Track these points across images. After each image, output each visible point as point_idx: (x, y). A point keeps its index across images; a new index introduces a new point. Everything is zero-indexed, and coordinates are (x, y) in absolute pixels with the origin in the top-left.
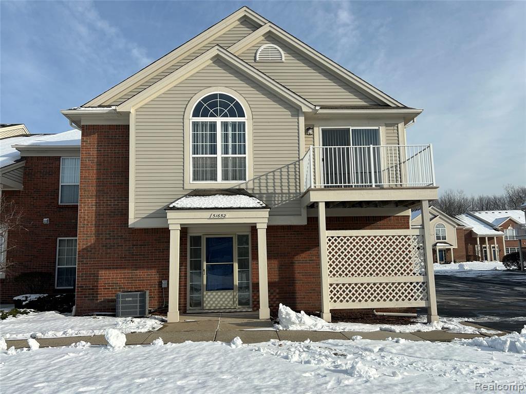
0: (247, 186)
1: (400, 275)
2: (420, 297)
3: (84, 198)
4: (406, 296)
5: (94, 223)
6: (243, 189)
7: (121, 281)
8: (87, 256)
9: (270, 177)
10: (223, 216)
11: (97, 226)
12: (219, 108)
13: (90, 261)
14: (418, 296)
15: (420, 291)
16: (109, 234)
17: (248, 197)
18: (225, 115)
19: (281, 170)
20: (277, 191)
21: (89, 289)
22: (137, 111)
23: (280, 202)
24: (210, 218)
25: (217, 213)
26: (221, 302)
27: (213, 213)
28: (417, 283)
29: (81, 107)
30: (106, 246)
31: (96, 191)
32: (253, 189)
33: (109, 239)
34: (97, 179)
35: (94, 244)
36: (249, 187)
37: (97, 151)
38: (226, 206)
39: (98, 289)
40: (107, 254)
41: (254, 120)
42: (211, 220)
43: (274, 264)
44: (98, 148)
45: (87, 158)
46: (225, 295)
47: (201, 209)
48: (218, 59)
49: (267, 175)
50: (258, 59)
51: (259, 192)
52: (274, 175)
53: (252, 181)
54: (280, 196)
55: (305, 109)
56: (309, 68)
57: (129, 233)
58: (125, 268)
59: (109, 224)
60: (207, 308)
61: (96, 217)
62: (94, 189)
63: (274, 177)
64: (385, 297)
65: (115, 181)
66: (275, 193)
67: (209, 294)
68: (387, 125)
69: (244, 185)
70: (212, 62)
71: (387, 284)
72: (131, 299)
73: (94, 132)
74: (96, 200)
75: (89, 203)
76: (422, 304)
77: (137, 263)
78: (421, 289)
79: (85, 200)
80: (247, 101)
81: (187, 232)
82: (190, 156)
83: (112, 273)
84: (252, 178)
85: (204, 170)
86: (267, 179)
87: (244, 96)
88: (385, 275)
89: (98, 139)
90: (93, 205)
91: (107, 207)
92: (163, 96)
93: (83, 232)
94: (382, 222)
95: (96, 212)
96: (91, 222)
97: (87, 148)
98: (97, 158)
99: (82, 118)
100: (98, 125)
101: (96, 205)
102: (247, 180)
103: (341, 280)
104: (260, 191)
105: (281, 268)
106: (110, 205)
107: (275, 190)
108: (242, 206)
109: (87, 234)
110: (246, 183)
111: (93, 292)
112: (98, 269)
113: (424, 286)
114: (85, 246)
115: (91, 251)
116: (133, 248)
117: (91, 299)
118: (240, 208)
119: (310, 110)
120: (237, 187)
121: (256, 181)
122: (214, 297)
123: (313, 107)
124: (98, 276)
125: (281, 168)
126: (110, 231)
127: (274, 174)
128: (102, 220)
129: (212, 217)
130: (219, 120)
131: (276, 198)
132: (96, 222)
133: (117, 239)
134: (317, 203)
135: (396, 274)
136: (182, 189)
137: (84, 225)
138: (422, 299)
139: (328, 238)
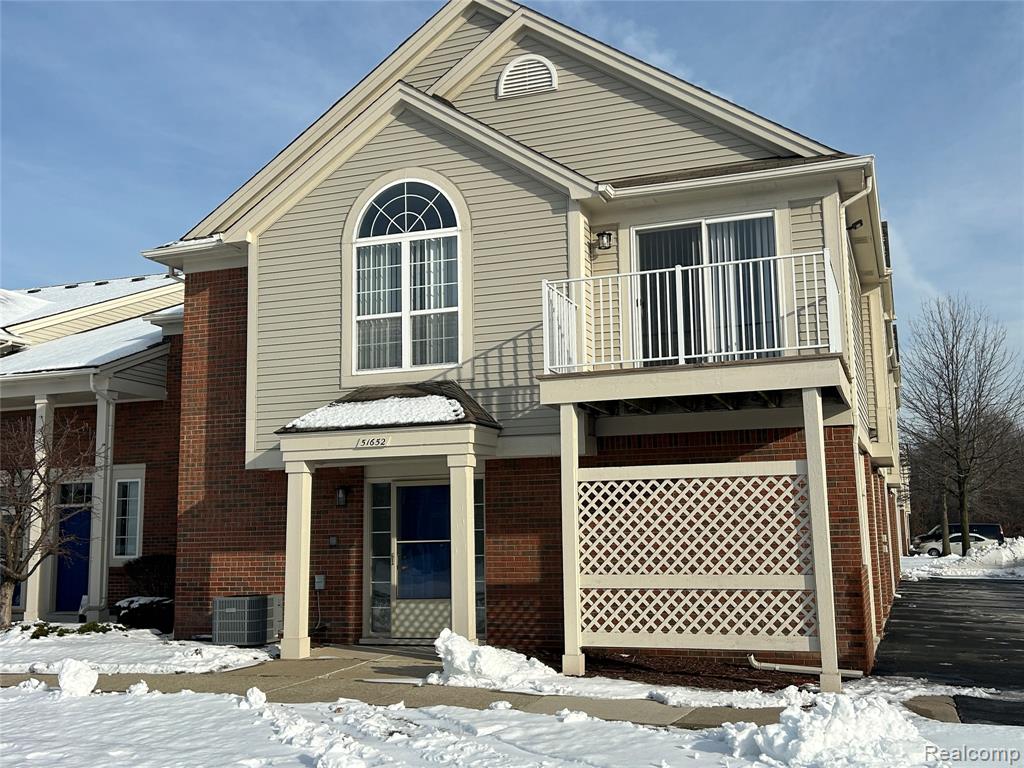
0: (459, 374)
1: (749, 572)
2: (798, 628)
3: (188, 415)
4: (762, 624)
5: (203, 462)
6: (452, 383)
7: (247, 574)
8: (193, 526)
9: (508, 351)
10: (381, 442)
11: (209, 467)
12: (406, 213)
13: (197, 535)
14: (793, 624)
15: (797, 612)
16: (228, 482)
17: (444, 399)
18: (419, 228)
19: (530, 334)
20: (521, 383)
21: (196, 589)
22: (260, 237)
23: (527, 405)
24: (356, 449)
25: (369, 436)
26: (417, 624)
27: (362, 437)
28: (792, 593)
29: (181, 240)
30: (223, 506)
31: (207, 400)
32: (472, 381)
33: (228, 492)
34: (208, 376)
35: (203, 502)
36: (463, 377)
37: (209, 322)
38: (386, 422)
39: (208, 589)
40: (224, 521)
41: (476, 231)
42: (356, 451)
43: (532, 543)
44: (210, 317)
45: (192, 337)
46: (434, 609)
47: (338, 429)
48: (406, 109)
49: (500, 348)
50: (501, 92)
51: (484, 387)
52: (515, 347)
53: (469, 364)
54: (528, 392)
55: (576, 194)
56: (612, 95)
57: (261, 480)
58: (254, 549)
59: (228, 463)
60: (398, 635)
61: (207, 451)
62: (204, 395)
63: (515, 351)
64: (709, 624)
65: (237, 379)
66: (518, 387)
67: (403, 605)
68: (793, 205)
69: (455, 371)
70: (394, 117)
71: (715, 593)
72: (234, 610)
73: (203, 286)
74: (207, 418)
75: (196, 423)
76: (802, 644)
77: (274, 539)
78: (800, 608)
79: (189, 419)
80: (461, 191)
81: (363, 476)
82: (352, 319)
83: (233, 560)
84: (471, 356)
85: (379, 347)
86: (500, 357)
87: (455, 180)
88: (712, 572)
89: (210, 298)
90: (201, 427)
91: (226, 431)
92: (307, 201)
93: (186, 479)
94: (780, 442)
95: (207, 441)
96: (200, 460)
97: (194, 319)
98: (209, 335)
99: (185, 261)
100: (211, 272)
101: (207, 427)
102: (460, 362)
103: (608, 581)
104: (487, 385)
105: (547, 553)
106: (229, 426)
107: (516, 379)
108: (417, 420)
109: (192, 484)
110: (459, 368)
111: (201, 594)
112: (209, 550)
113: (807, 601)
114: (189, 507)
115: (197, 516)
116: (266, 509)
117: (198, 610)
118: (412, 425)
119: (588, 195)
120: (440, 379)
121: (480, 362)
122: (412, 611)
123: (592, 186)
124: (209, 565)
125: (531, 330)
126: (230, 477)
127: (515, 343)
128: (217, 455)
129: (359, 446)
130: (405, 239)
131: (520, 397)
132: (207, 459)
133: (241, 491)
134: (557, 407)
135: (738, 569)
136: (337, 389)
137: (188, 465)
138: (802, 632)
139: (582, 486)
